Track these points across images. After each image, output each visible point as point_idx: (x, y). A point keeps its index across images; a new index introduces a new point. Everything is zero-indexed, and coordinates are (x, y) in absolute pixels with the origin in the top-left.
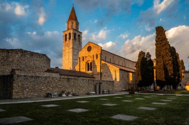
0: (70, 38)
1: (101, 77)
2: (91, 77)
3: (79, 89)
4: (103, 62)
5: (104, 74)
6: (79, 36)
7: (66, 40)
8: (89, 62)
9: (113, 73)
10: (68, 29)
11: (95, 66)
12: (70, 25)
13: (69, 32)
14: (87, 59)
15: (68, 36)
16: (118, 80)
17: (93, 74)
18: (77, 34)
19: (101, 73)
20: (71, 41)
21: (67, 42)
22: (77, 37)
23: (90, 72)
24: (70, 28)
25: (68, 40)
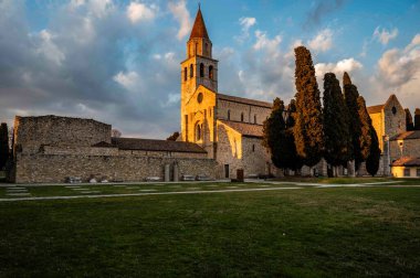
0: (192, 76)
1: (215, 151)
2: (201, 150)
3: (127, 173)
4: (219, 122)
5: (220, 146)
6: (211, 68)
7: (186, 79)
8: (200, 123)
9: (232, 143)
10: (190, 57)
11: (207, 130)
12: (193, 48)
13: (190, 62)
14: (197, 117)
15: (189, 71)
16: (239, 157)
17: (204, 145)
18: (207, 65)
19: (215, 144)
20: (194, 80)
21: (188, 83)
22: (206, 71)
23: (201, 142)
24: (192, 54)
25: (188, 78)
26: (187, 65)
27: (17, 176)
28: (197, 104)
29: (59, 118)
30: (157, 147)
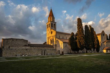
0: (49, 27)
1: (56, 47)
2: (52, 47)
3: (32, 53)
4: (57, 39)
5: (57, 45)
6: (54, 24)
7: (48, 28)
8: (52, 39)
9: (60, 45)
11: (54, 41)
12: (49, 19)
13: (49, 23)
15: (48, 25)
16: (62, 48)
17: (53, 45)
18: (53, 23)
19: (56, 45)
20: (50, 28)
21: (48, 29)
22: (53, 25)
23: (52, 44)
24: (49, 21)
25: (48, 27)
26: (48, 24)
27: (3, 55)
28: (51, 34)
29: (14, 39)
30: (40, 46)
